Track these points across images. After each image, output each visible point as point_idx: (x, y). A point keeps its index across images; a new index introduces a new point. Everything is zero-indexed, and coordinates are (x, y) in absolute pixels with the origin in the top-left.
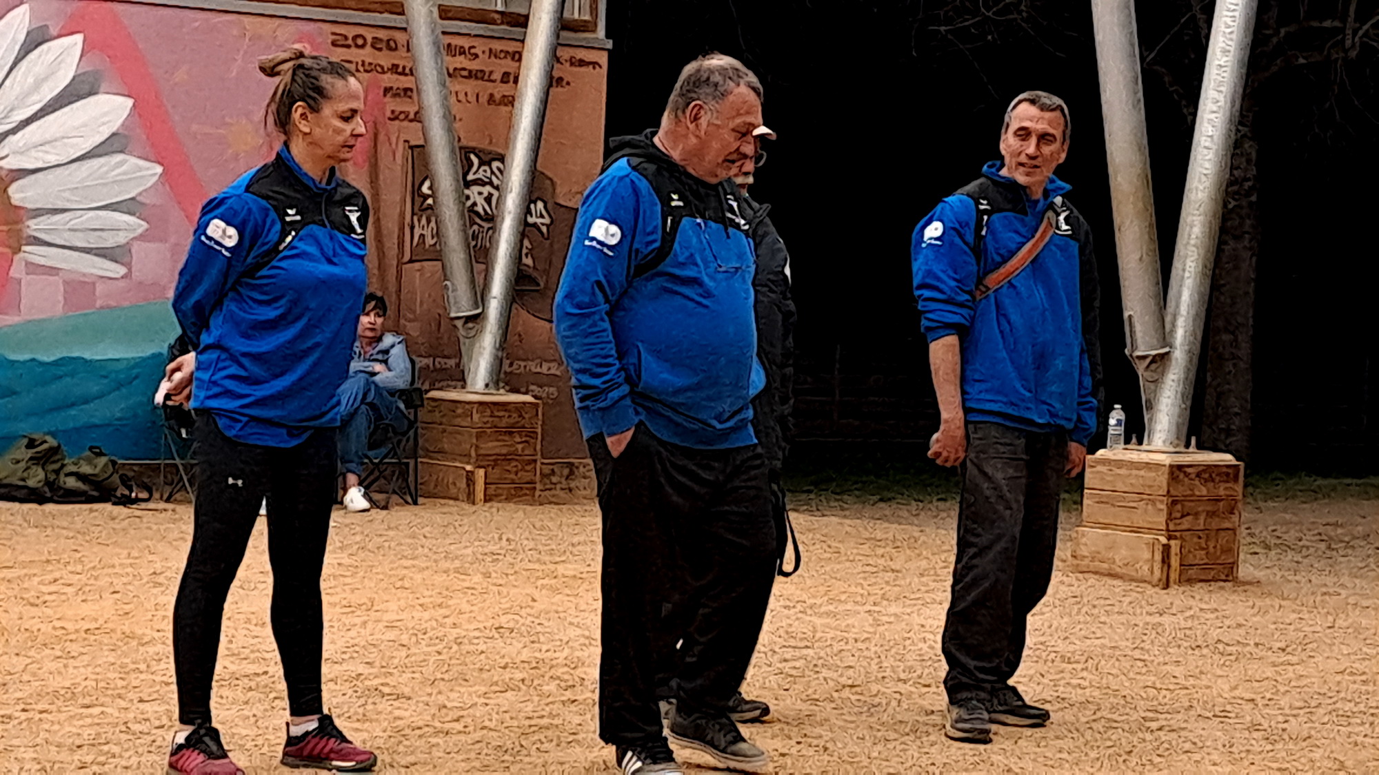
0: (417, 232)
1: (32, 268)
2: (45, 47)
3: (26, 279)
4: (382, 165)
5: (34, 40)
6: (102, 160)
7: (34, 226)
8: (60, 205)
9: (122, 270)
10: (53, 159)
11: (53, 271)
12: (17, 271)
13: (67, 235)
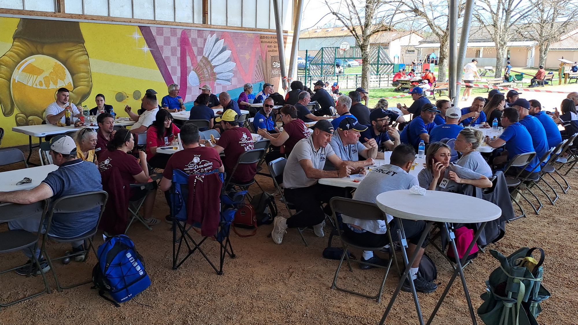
0: (272, 72)
1: (218, 84)
2: (218, 42)
3: (216, 86)
4: (267, 60)
5: (217, 40)
6: (227, 63)
7: (217, 76)
8: (221, 72)
9: (231, 83)
10: (220, 63)
11: (220, 84)
12: (215, 85)
13: (222, 77)
